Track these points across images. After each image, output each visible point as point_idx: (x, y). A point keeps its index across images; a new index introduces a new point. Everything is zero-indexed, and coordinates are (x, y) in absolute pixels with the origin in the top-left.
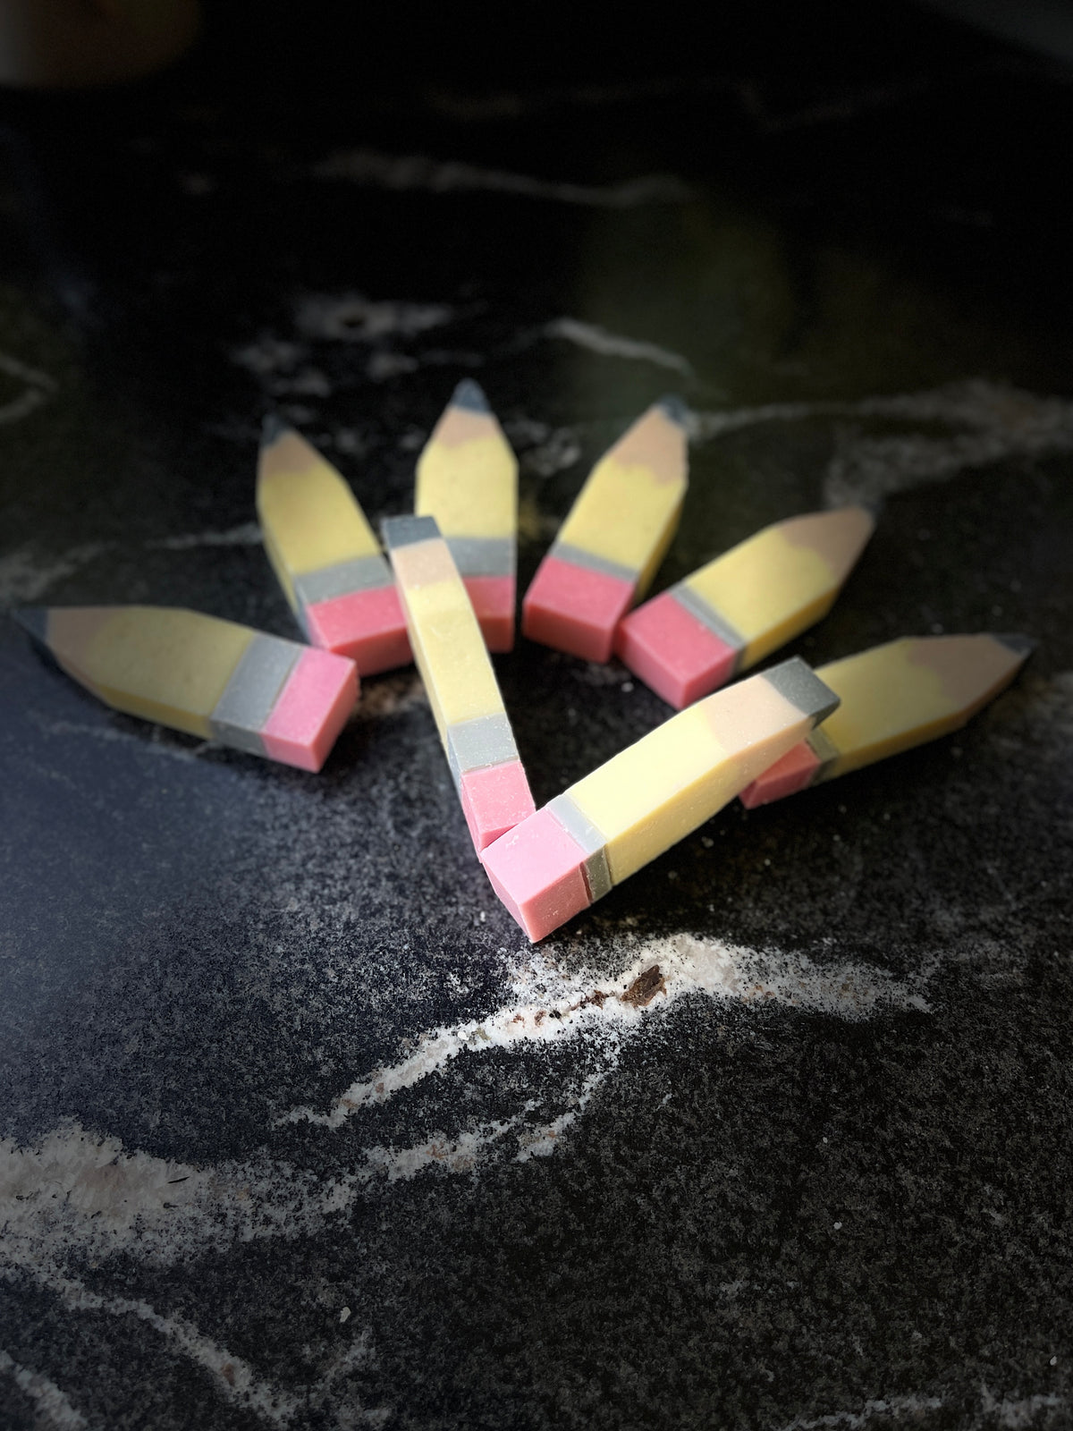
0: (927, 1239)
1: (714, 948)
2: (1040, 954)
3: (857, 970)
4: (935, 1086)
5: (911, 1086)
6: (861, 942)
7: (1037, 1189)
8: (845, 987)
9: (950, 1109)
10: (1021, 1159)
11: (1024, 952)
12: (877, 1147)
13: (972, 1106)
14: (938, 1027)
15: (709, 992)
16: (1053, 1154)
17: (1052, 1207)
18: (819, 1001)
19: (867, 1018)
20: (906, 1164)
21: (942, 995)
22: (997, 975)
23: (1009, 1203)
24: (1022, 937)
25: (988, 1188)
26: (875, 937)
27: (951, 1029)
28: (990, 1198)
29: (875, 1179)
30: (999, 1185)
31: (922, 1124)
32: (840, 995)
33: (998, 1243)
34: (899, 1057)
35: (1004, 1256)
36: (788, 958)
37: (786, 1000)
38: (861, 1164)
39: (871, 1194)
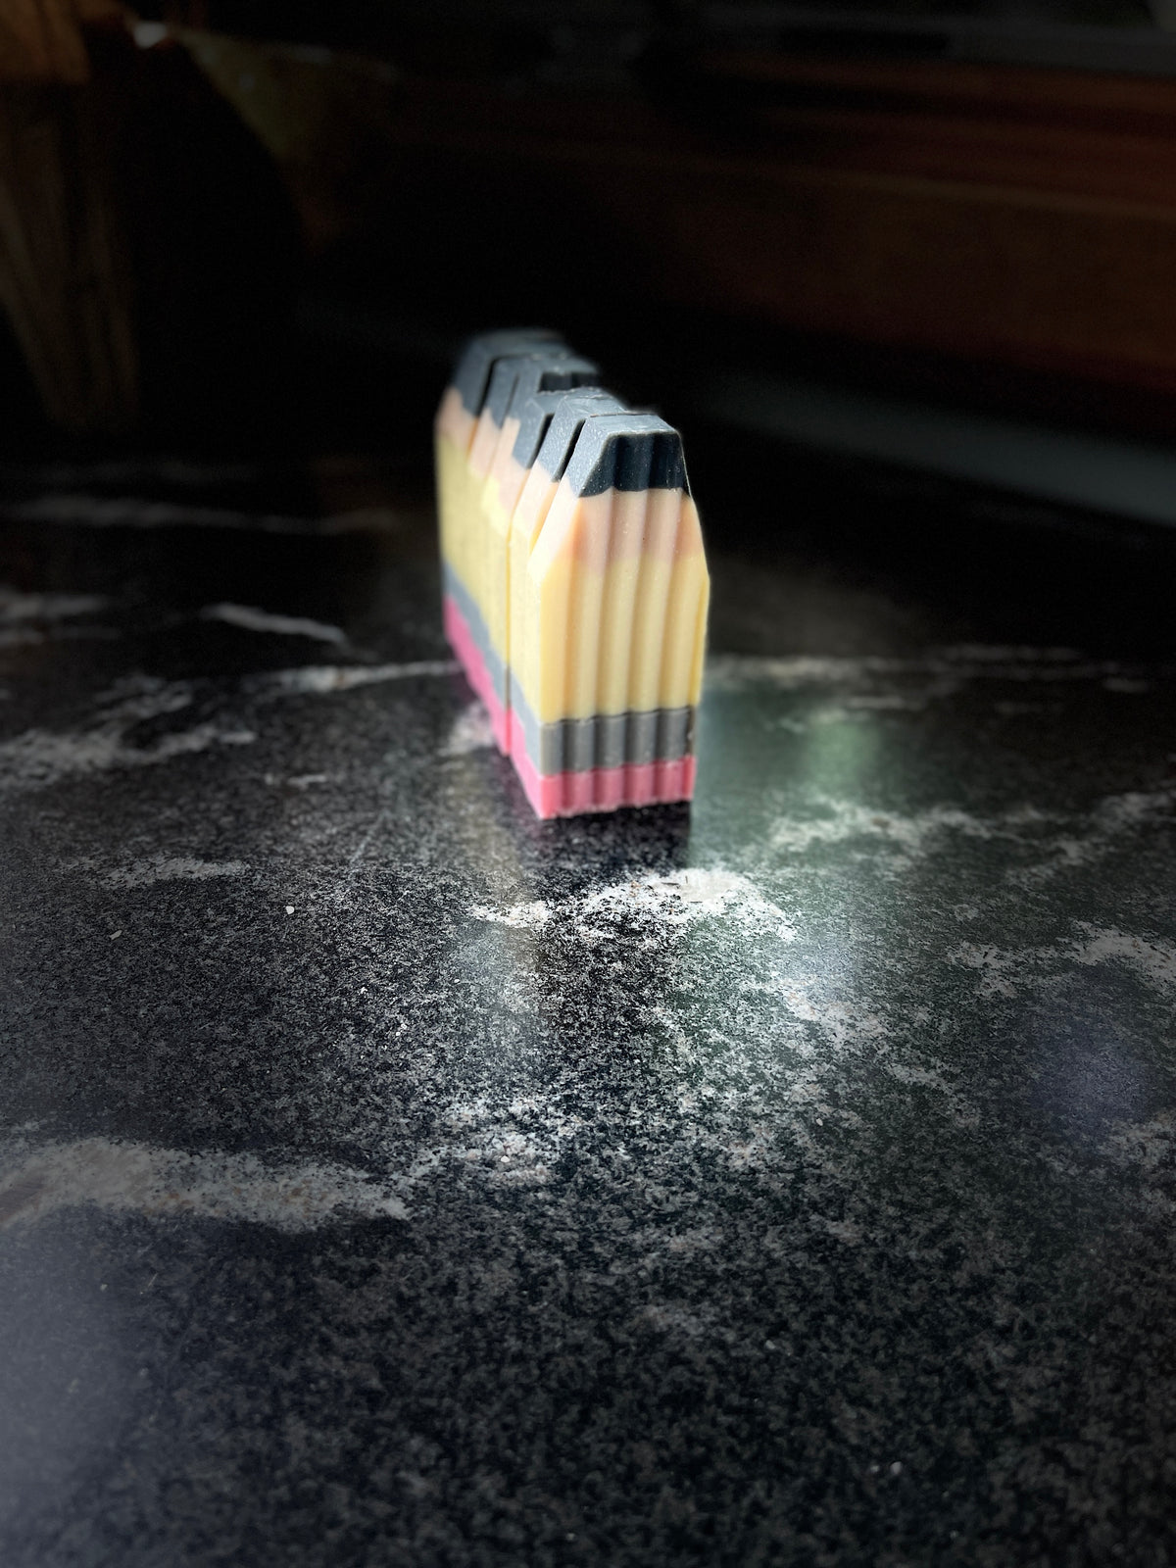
0: (298, 1518)
1: (130, 1153)
2: (577, 1146)
3: (322, 1172)
4: (383, 1308)
5: (345, 1310)
6: (338, 1140)
7: (492, 1441)
8: (297, 1192)
9: (394, 1336)
10: (479, 1400)
11: (557, 1144)
12: (266, 1392)
13: (428, 1333)
14: (411, 1235)
15: (102, 1204)
16: (528, 1390)
17: (506, 1467)
18: (254, 1210)
19: (314, 1228)
20: (301, 1413)
21: (429, 1196)
22: (513, 1173)
23: (444, 1463)
24: (559, 1129)
25: (416, 1443)
26: (361, 1133)
27: (428, 1237)
28: (416, 1456)
29: (246, 1435)
30: (436, 1436)
31: (346, 1358)
32: (287, 1201)
33: (409, 1521)
34: (342, 1274)
35: (412, 1538)
36: (230, 1161)
37: (208, 1209)
38: (233, 1415)
39: (233, 1456)
